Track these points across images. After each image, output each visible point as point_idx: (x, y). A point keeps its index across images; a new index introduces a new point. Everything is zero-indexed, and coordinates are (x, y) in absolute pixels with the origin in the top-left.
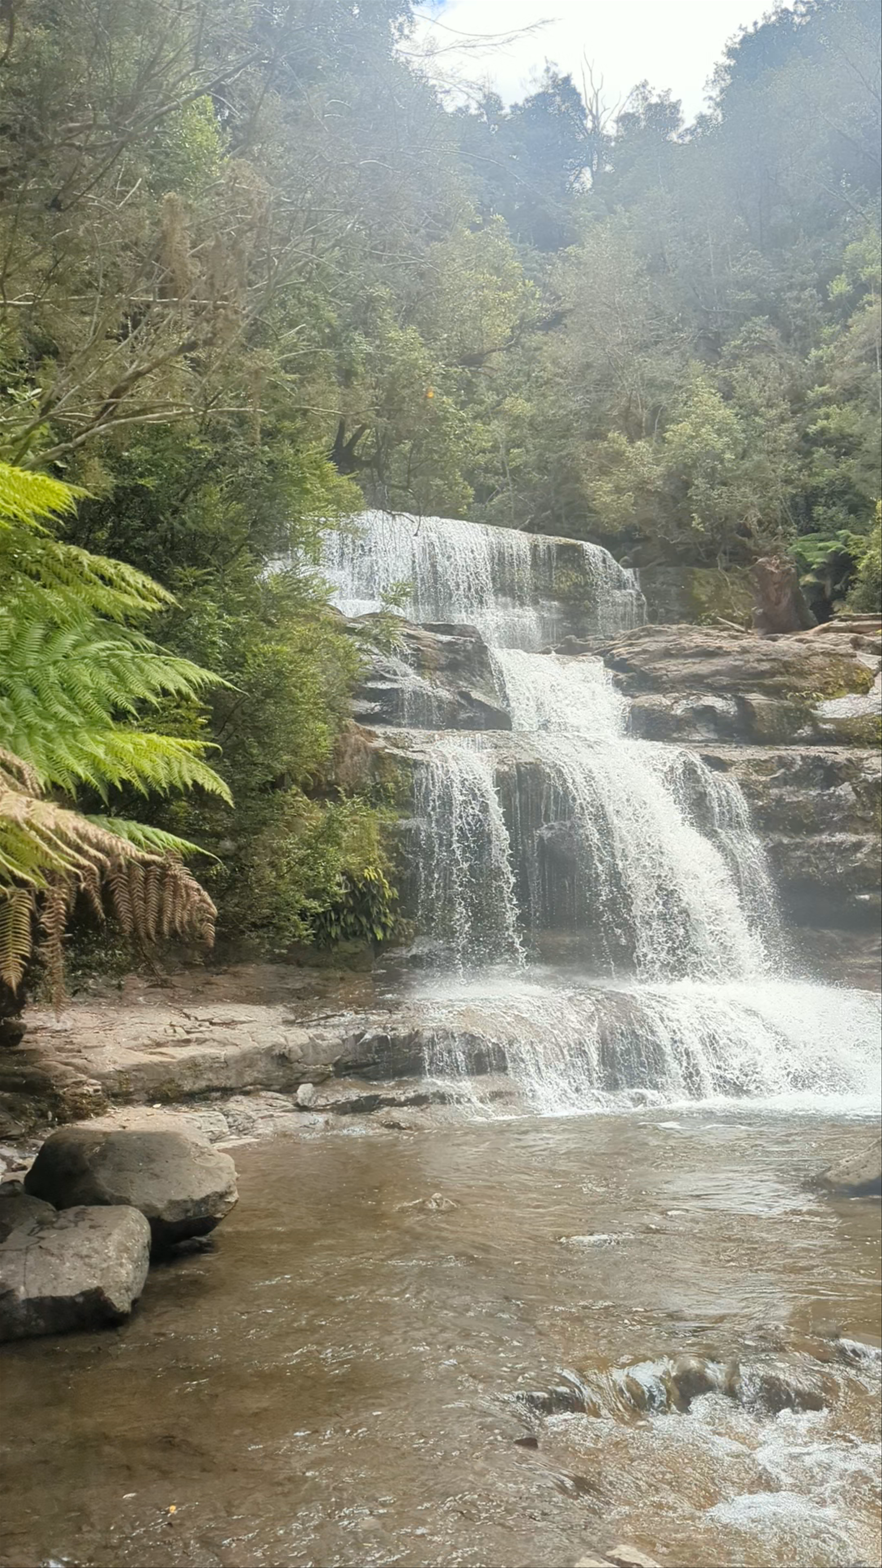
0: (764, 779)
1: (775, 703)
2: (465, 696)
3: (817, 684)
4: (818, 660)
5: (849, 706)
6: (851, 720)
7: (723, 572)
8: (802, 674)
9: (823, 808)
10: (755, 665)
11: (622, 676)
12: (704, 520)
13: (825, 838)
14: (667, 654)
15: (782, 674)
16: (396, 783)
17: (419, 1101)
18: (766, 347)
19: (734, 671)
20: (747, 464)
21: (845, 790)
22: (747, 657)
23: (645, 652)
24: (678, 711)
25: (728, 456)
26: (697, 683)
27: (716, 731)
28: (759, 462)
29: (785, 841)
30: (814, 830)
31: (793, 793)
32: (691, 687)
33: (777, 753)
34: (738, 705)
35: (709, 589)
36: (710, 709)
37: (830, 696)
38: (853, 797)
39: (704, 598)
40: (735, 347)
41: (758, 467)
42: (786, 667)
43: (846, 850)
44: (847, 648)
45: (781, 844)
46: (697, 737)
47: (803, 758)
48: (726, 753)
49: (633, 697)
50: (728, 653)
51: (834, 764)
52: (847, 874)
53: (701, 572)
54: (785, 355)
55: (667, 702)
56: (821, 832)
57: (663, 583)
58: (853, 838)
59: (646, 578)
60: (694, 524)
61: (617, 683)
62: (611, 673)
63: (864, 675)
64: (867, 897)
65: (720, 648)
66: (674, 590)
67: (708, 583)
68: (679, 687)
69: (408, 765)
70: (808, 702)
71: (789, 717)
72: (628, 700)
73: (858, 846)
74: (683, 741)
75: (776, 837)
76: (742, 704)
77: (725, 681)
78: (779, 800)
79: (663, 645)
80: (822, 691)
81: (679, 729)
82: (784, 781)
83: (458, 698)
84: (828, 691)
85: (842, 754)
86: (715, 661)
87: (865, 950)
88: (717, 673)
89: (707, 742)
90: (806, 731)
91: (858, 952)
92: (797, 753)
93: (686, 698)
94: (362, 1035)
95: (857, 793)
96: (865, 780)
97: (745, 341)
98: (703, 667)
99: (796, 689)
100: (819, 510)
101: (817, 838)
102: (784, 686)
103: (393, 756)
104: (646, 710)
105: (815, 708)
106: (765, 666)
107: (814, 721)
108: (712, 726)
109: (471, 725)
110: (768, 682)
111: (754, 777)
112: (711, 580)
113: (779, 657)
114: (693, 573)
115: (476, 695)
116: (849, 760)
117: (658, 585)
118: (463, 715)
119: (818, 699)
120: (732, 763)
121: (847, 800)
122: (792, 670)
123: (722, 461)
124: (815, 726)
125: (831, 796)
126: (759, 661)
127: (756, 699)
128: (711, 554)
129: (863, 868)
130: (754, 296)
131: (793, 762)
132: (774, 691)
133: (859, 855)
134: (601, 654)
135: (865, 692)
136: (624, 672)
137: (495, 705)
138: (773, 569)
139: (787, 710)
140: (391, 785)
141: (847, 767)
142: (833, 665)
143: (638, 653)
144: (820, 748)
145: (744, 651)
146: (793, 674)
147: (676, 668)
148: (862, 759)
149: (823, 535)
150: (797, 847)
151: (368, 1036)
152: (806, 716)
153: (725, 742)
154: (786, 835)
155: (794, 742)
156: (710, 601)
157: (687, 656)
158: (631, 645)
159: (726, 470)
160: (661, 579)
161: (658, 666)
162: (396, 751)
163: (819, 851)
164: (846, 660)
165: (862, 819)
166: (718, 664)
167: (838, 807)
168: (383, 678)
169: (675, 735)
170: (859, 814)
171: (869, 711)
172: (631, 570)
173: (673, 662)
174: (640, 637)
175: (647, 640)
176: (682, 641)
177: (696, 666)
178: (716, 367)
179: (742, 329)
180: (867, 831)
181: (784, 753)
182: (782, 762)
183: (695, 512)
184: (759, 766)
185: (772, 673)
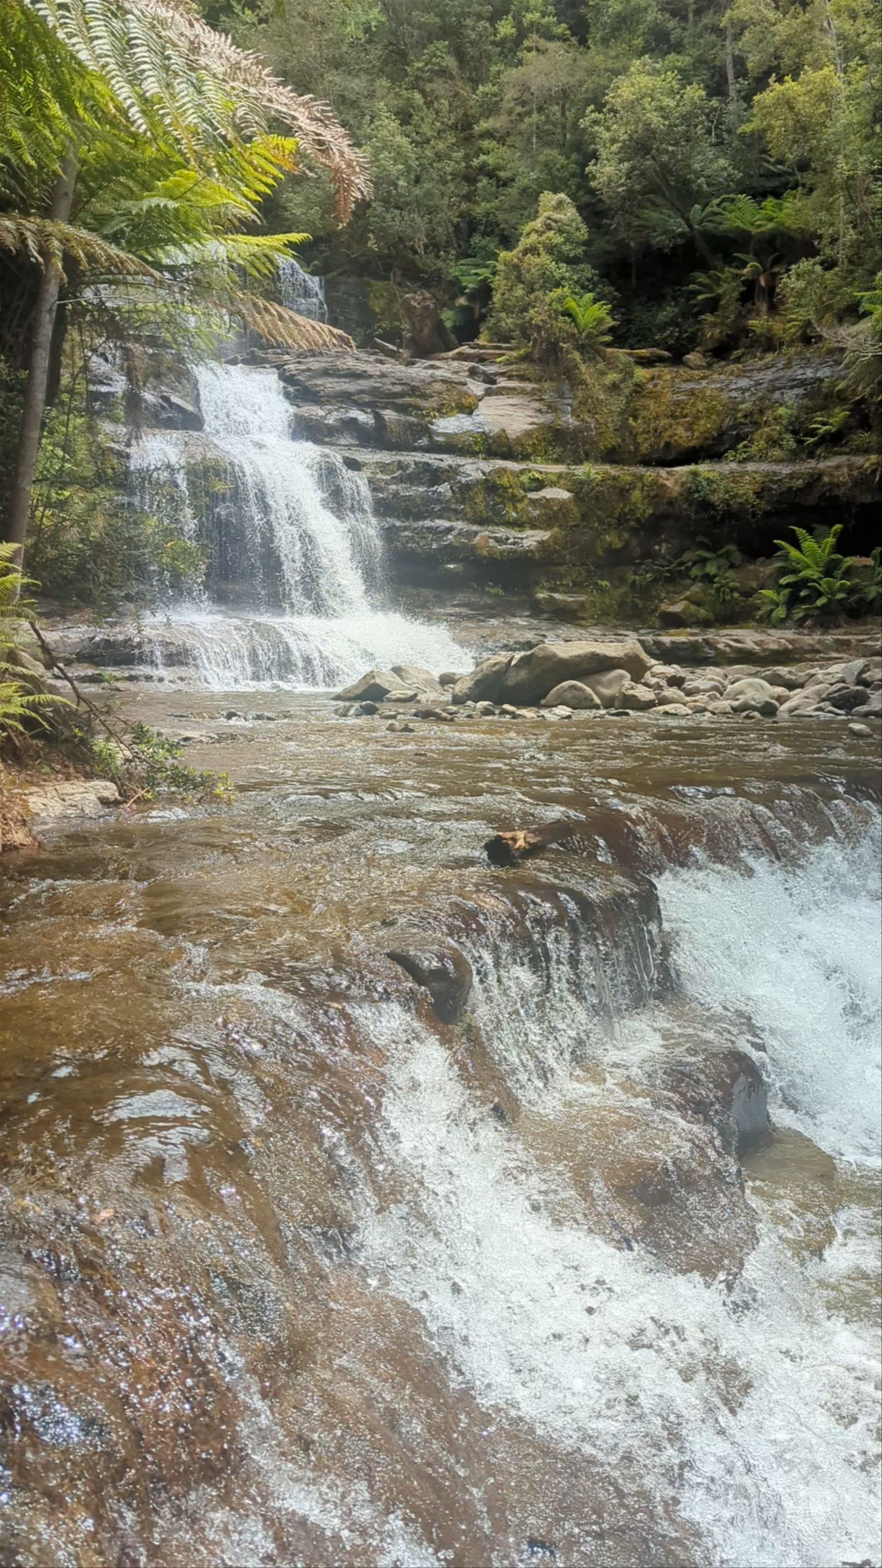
0: (385, 477)
1: (403, 418)
2: (166, 399)
3: (435, 405)
4: (437, 386)
5: (457, 423)
6: (456, 434)
7: (396, 287)
8: (425, 396)
9: (427, 501)
10: (390, 387)
11: (291, 389)
12: (378, 240)
13: (427, 523)
14: (326, 373)
15: (410, 396)
16: (113, 469)
17: (131, 678)
18: (443, 73)
19: (374, 391)
20: (417, 191)
21: (444, 488)
22: (385, 380)
23: (309, 370)
24: (330, 421)
25: (401, 183)
26: (346, 398)
27: (358, 438)
28: (428, 190)
29: (398, 524)
30: (419, 517)
31: (406, 489)
32: (342, 402)
33: (398, 458)
34: (375, 418)
35: (382, 302)
36: (355, 420)
37: (443, 415)
38: (450, 494)
39: (377, 310)
40: (418, 69)
41: (428, 194)
42: (414, 391)
43: (440, 532)
44: (463, 377)
45: (394, 526)
46: (343, 442)
47: (416, 463)
48: (365, 456)
49: (298, 406)
50: (371, 376)
51: (438, 469)
52: (439, 549)
53: (378, 284)
54: (460, 84)
55: (322, 413)
56: (425, 518)
57: (344, 293)
58: (447, 524)
59: (329, 287)
60: (370, 244)
61: (287, 395)
62: (282, 384)
63: (470, 400)
64: (452, 566)
65: (365, 371)
66: (353, 300)
67: (382, 295)
68: (333, 401)
69: (122, 456)
70: (427, 419)
71: (412, 430)
72: (292, 410)
73: (449, 530)
74: (332, 444)
75: (392, 521)
76: (378, 417)
77: (367, 398)
78: (396, 494)
79: (324, 365)
80: (439, 411)
81: (330, 435)
82: (401, 480)
83: (160, 401)
84: (442, 411)
85: (448, 460)
86: (360, 382)
87: (448, 603)
88: (362, 392)
89: (349, 447)
90: (424, 442)
91: (444, 606)
92: (410, 458)
93: (337, 410)
94: (93, 638)
95: (453, 492)
96: (460, 482)
97: (426, 64)
98: (351, 386)
99: (418, 408)
100: (476, 239)
101: (421, 523)
102: (410, 405)
103: (111, 449)
104: (306, 419)
105: (432, 424)
106: (398, 389)
107: (429, 433)
108: (355, 434)
109: (169, 424)
110: (399, 401)
111: (380, 476)
112: (385, 294)
113: (409, 381)
114: (370, 285)
115: (175, 399)
116: (450, 466)
117: (340, 294)
118: (164, 415)
119: (435, 417)
120: (365, 464)
121: (445, 496)
122: (417, 393)
123: (396, 186)
124: (431, 437)
125: (434, 492)
126: (393, 384)
127: (389, 414)
128: (388, 268)
129: (450, 546)
130: (437, 20)
131: (408, 466)
132: (402, 409)
133: (450, 537)
134: (278, 367)
135: (470, 413)
136: (293, 385)
137: (190, 408)
138: (415, 304)
139: (411, 424)
140: (109, 471)
141: (448, 471)
142: (449, 390)
143: (303, 371)
144: (433, 456)
145: (383, 375)
146: (418, 396)
147: (332, 385)
148: (459, 466)
149: (478, 260)
150: (406, 529)
151: (97, 639)
152: (425, 431)
153: (364, 447)
154: (399, 519)
155: (415, 449)
156: (383, 313)
157: (340, 376)
158: (299, 362)
159: (400, 195)
160: (343, 288)
161: (319, 382)
162: (113, 445)
163: (420, 532)
164: (459, 387)
165: (455, 510)
166: (364, 384)
167: (438, 501)
168: (101, 383)
169: (327, 440)
170: (453, 506)
171: (471, 428)
172: (317, 279)
173: (330, 380)
174: (306, 357)
175: (311, 359)
176: (338, 363)
177: (347, 385)
178: (400, 87)
179: (425, 51)
180: (457, 519)
181: (402, 458)
182: (401, 466)
183: (372, 232)
184: (383, 467)
185: (402, 395)
